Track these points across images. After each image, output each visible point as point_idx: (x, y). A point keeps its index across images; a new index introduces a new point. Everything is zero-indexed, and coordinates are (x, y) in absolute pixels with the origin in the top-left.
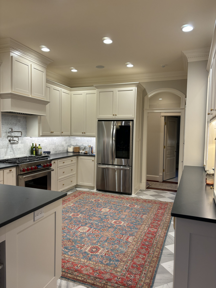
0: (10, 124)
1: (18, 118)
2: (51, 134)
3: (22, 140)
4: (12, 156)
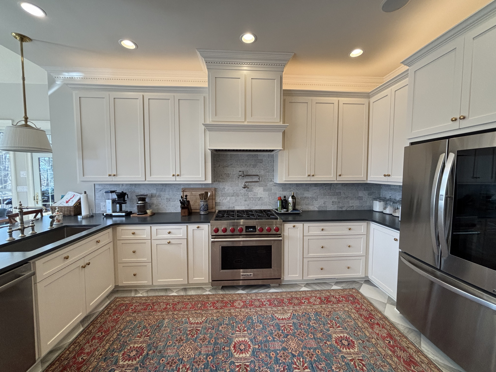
0: (244, 165)
1: (258, 158)
2: (309, 179)
3: (265, 187)
4: (247, 206)
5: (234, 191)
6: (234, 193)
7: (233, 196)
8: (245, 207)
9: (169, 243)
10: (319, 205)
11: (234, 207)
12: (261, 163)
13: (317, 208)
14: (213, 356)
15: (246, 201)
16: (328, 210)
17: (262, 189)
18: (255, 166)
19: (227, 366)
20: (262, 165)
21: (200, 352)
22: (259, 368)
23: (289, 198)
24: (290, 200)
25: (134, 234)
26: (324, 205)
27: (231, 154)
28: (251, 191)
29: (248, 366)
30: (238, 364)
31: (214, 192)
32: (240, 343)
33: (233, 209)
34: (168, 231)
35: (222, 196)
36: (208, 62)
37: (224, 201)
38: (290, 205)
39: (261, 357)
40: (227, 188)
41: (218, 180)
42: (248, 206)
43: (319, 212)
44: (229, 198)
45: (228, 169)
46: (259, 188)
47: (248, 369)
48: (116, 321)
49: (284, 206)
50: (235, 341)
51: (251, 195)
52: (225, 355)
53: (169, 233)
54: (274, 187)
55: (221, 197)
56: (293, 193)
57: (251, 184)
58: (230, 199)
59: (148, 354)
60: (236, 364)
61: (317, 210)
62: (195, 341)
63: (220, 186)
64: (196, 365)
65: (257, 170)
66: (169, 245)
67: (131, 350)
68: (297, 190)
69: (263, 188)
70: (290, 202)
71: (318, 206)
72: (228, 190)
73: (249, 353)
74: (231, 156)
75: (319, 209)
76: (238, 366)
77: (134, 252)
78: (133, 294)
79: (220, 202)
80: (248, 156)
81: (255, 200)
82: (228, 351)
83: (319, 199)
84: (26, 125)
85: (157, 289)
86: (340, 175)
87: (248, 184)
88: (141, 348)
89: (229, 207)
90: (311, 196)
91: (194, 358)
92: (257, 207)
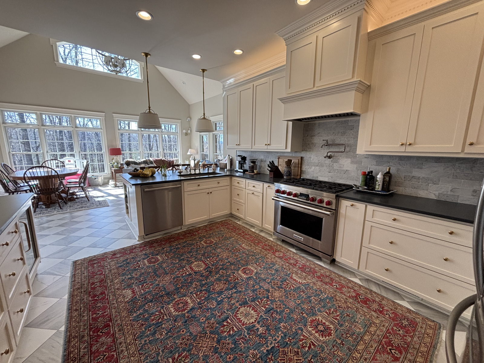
0: (331, 133)
1: (348, 124)
2: (403, 149)
3: (353, 158)
4: (330, 178)
5: (319, 161)
6: (319, 163)
7: (317, 166)
8: (329, 179)
9: (253, 193)
10: (440, 192)
11: (317, 177)
12: (351, 129)
13: (435, 195)
14: (231, 264)
15: (330, 172)
16: (459, 202)
17: (349, 160)
18: (343, 134)
19: (230, 272)
20: (352, 132)
21: (228, 259)
22: (241, 285)
23: (378, 174)
24: (379, 177)
25: (238, 183)
26: (452, 193)
27: (319, 123)
28: (336, 162)
29: (238, 279)
30: (235, 275)
31: (300, 161)
32: (249, 269)
33: (316, 179)
34: (253, 185)
35: (308, 165)
36: (286, 39)
37: (309, 170)
38: (377, 183)
39: (249, 282)
40: (312, 157)
41: (305, 149)
42: (332, 178)
43: (438, 202)
44: (313, 167)
45: (315, 138)
46: (346, 159)
47: (236, 280)
48: (217, 228)
49: (368, 183)
50: (248, 267)
51: (336, 166)
52: (235, 268)
53: (254, 186)
54: (366, 159)
55: (306, 166)
56: (388, 168)
57: (337, 155)
58: (314, 169)
59: (212, 245)
60: (234, 275)
61: (435, 198)
62: (232, 253)
63: (306, 155)
64: (220, 261)
65: (346, 138)
66: (252, 195)
67: (209, 240)
68: (400, 165)
69: (351, 160)
70: (378, 179)
71: (437, 193)
72: (313, 160)
73: (247, 276)
74: (319, 124)
75: (438, 197)
76: (234, 276)
77: (238, 195)
78: (236, 221)
79: (305, 171)
80: (336, 123)
81: (341, 173)
82: (239, 267)
83: (440, 183)
84: (204, 118)
85: (248, 224)
86: (471, 144)
87: (334, 154)
88: (213, 242)
89: (313, 177)
90: (423, 176)
91: (223, 259)
92: (341, 180)
